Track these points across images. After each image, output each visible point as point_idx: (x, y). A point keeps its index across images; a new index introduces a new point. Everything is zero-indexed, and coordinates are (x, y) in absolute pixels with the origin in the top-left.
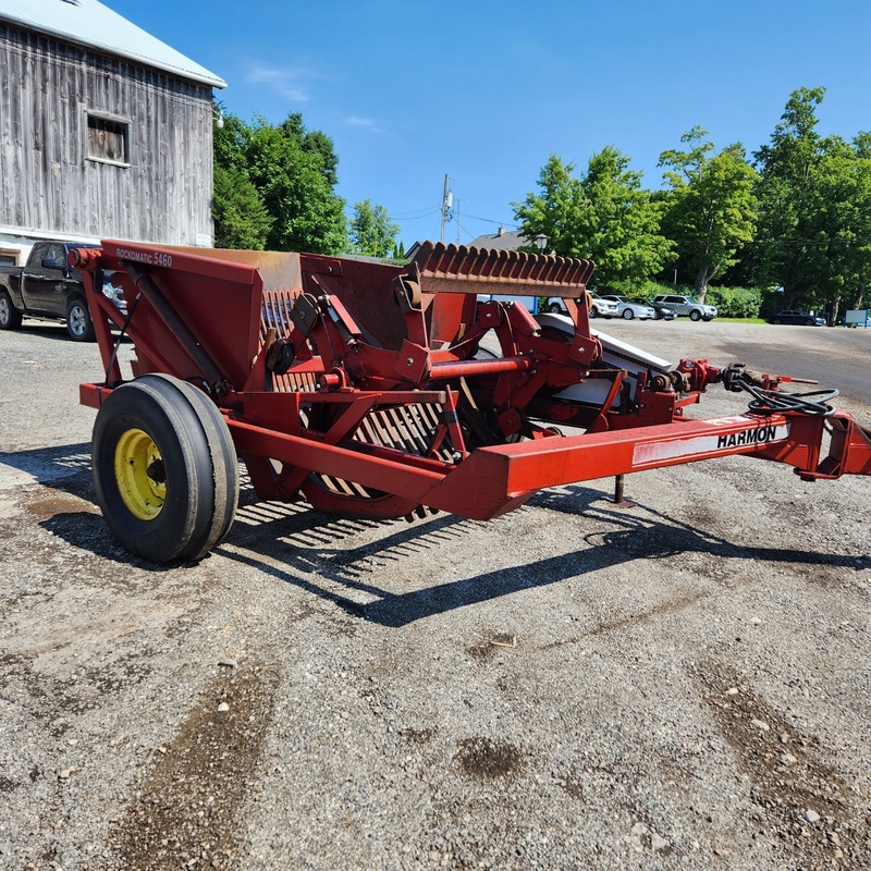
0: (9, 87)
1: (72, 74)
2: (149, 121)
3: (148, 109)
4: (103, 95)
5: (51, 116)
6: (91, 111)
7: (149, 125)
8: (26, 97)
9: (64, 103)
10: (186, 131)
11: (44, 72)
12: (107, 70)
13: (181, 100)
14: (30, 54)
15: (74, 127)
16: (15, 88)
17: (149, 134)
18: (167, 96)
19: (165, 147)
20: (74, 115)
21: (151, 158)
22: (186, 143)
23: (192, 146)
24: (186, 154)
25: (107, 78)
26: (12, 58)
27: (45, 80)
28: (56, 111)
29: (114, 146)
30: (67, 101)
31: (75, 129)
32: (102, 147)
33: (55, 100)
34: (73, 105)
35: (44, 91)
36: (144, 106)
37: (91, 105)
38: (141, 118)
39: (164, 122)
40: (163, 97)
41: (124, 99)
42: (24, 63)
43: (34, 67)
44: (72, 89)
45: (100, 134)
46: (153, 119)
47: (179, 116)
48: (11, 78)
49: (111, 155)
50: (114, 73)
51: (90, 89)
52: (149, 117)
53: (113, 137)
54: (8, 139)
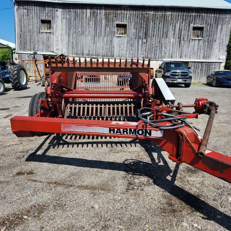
0: (174, 24)
1: (190, 17)
2: (210, 25)
3: (211, 21)
4: (198, 20)
5: (183, 29)
6: (194, 26)
7: (210, 26)
8: (178, 26)
9: (187, 25)
10: (222, 25)
11: (183, 18)
12: (200, 13)
13: (222, 16)
14: (180, 14)
15: (188, 31)
16: (175, 24)
17: (210, 28)
18: (217, 16)
19: (215, 31)
20: (189, 28)
21: (209, 35)
22: (222, 29)
23: (223, 29)
24: (221, 32)
25: (200, 15)
26: (176, 16)
27: (183, 20)
28: (185, 28)
29: (199, 34)
30: (188, 24)
31: (189, 31)
32: (196, 35)
33: (185, 25)
34: (189, 25)
35: (182, 23)
36: (210, 21)
37: (194, 24)
38: (208, 24)
39: (215, 24)
40: (216, 17)
41: (204, 20)
42: (178, 17)
43: (181, 17)
44: (190, 21)
45: (196, 31)
46: (212, 24)
47: (221, 21)
48: (175, 21)
49: (198, 37)
50: (202, 13)
51: (195, 19)
52: (211, 24)
53: (199, 32)
54: (172, 37)
